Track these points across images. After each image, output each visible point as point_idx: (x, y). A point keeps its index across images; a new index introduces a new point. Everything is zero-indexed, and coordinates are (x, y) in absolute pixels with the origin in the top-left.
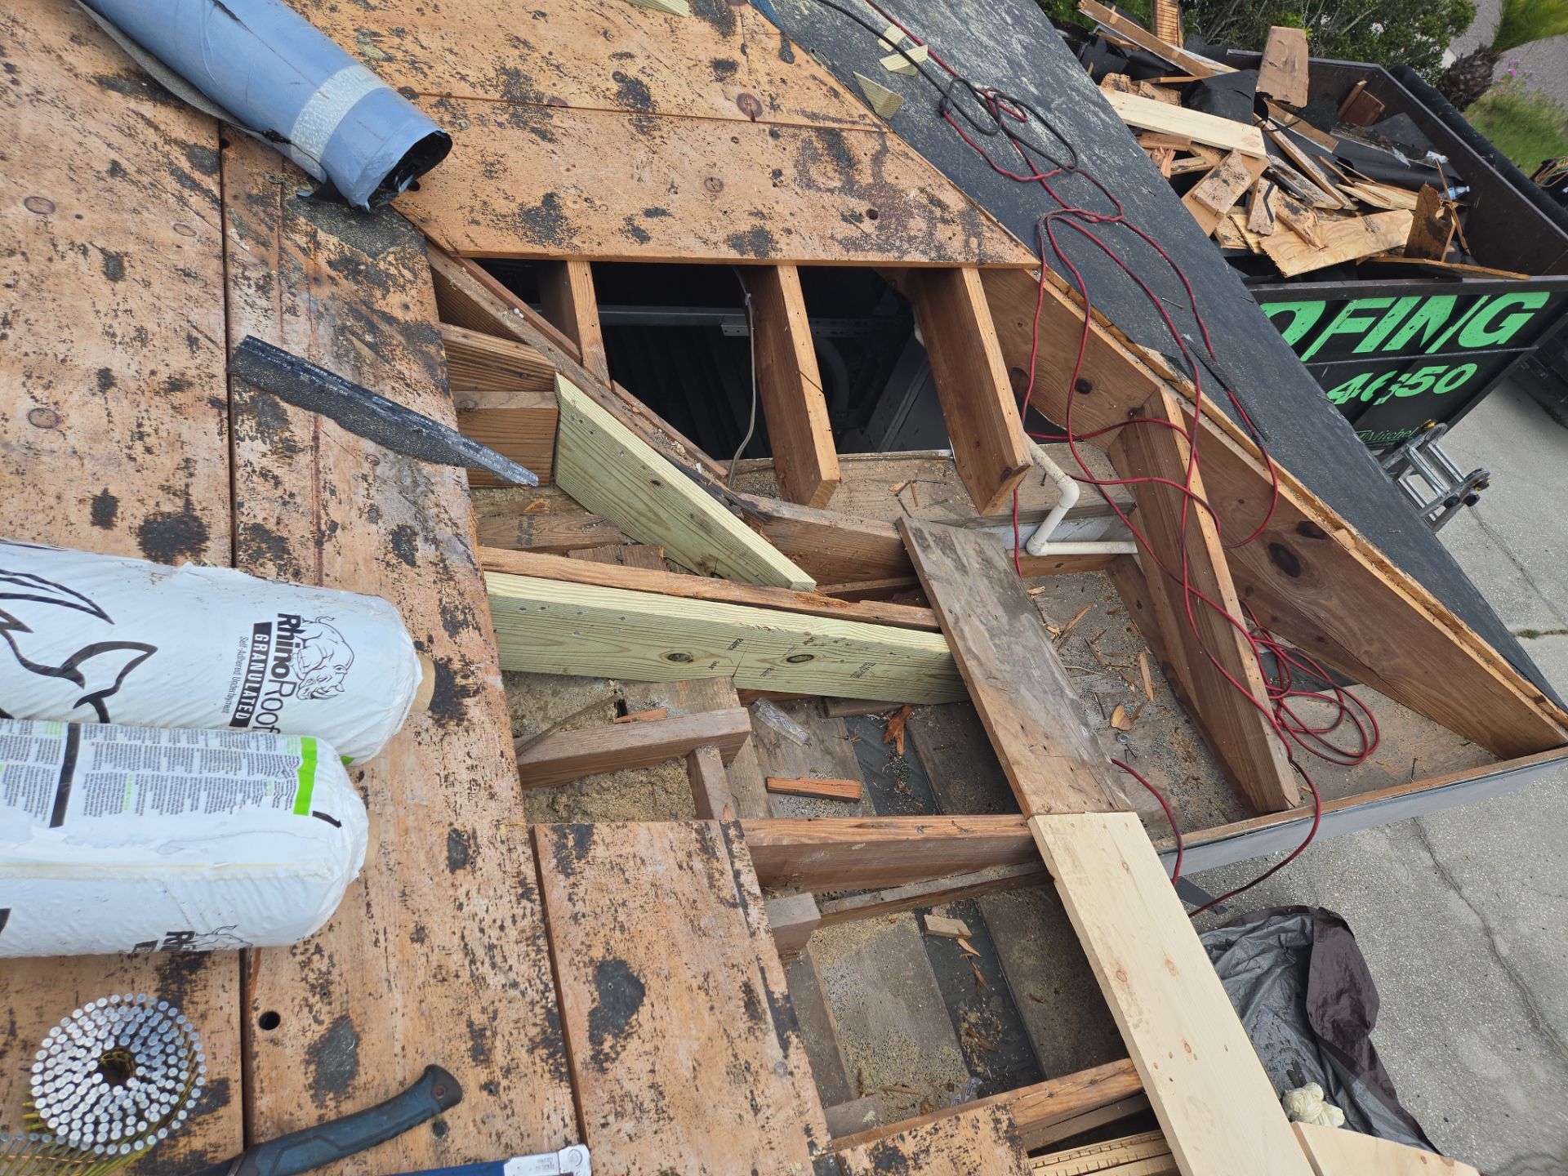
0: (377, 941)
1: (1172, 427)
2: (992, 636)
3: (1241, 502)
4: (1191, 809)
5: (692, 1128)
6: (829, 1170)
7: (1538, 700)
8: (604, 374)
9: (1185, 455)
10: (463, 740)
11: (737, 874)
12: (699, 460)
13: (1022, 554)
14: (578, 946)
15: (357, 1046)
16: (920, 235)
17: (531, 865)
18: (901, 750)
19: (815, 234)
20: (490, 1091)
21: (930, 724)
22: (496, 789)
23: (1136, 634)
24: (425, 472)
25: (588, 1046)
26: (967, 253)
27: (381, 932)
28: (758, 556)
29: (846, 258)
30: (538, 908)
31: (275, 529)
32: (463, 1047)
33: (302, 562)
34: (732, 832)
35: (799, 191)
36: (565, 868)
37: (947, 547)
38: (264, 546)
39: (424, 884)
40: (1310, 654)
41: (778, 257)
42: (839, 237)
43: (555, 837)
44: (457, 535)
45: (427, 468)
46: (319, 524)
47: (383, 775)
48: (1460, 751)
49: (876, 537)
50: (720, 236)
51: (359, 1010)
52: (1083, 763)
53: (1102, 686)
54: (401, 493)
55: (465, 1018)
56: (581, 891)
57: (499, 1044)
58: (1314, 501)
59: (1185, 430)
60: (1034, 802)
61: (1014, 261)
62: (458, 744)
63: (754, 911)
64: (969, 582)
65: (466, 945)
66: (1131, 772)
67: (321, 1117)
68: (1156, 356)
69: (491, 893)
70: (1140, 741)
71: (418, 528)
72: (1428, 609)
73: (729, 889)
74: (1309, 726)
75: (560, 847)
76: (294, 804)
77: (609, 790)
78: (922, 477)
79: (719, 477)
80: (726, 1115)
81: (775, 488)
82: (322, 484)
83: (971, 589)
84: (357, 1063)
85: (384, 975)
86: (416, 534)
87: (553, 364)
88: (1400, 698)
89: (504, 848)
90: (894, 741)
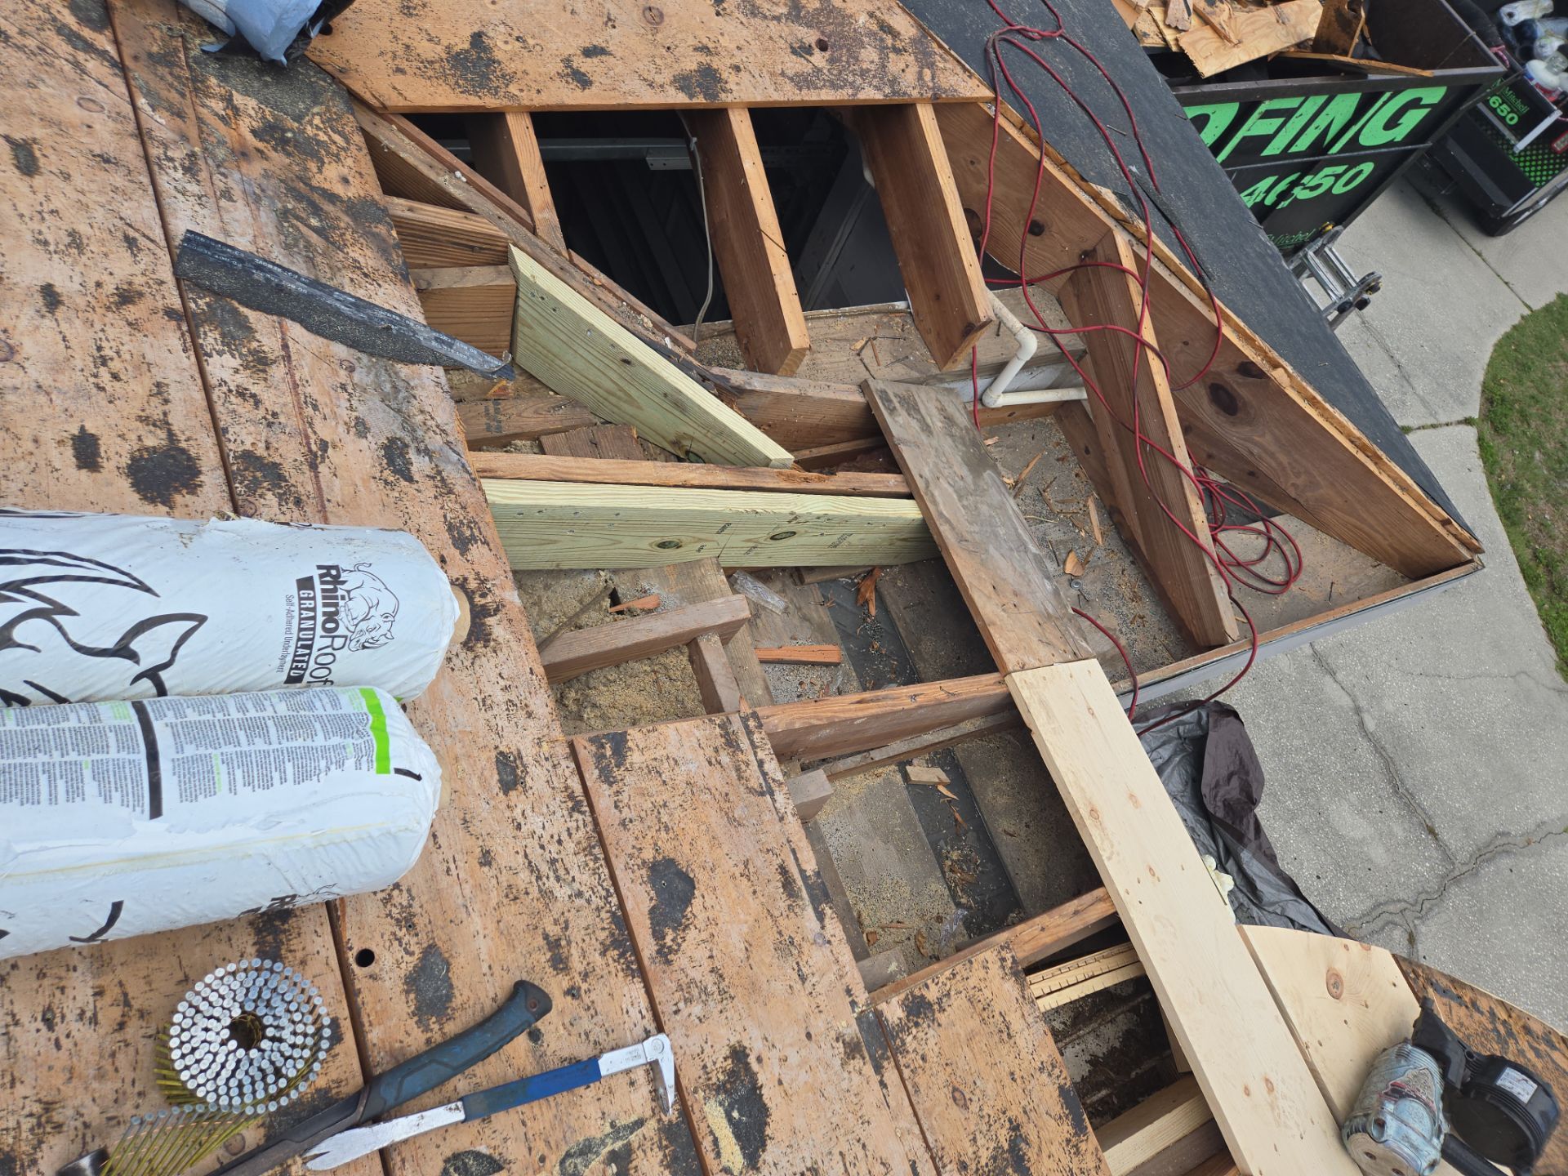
0: (448, 870)
1: (1124, 271)
2: (960, 497)
3: (1186, 343)
4: (1138, 647)
5: (751, 1003)
6: (870, 1023)
7: (1445, 523)
8: (560, 244)
9: (1137, 300)
10: (493, 661)
11: (761, 763)
12: (667, 334)
13: (979, 407)
14: (630, 850)
15: (448, 971)
16: (873, 67)
17: (576, 778)
18: (873, 611)
19: (764, 70)
20: (573, 995)
21: (899, 584)
22: (532, 708)
23: (1084, 479)
24: (402, 375)
25: (652, 941)
26: (922, 87)
27: (451, 860)
28: (736, 435)
29: (798, 98)
30: (589, 819)
31: (265, 454)
32: (543, 959)
33: (300, 489)
34: (752, 723)
35: (744, 20)
36: (607, 777)
37: (912, 408)
38: (259, 474)
39: (482, 809)
40: (1241, 488)
41: (729, 100)
42: (790, 73)
43: (594, 749)
44: (448, 443)
45: (404, 370)
46: (308, 444)
47: (424, 706)
48: (1371, 571)
49: (843, 401)
50: (665, 77)
51: (444, 938)
52: (1049, 616)
53: (1055, 534)
54: (383, 401)
55: (540, 931)
56: (624, 797)
57: (575, 952)
58: (1254, 341)
59: (1136, 273)
60: (1010, 659)
61: (968, 95)
62: (489, 665)
63: (780, 797)
64: (934, 442)
65: (530, 862)
66: (1083, 615)
67: (428, 1041)
68: (1108, 195)
69: (545, 810)
70: (1091, 587)
71: (408, 440)
72: (1352, 442)
73: (756, 780)
74: (1241, 558)
75: (600, 757)
76: (375, 764)
77: (615, 681)
78: (881, 333)
79: (689, 351)
80: (779, 987)
81: (738, 353)
82: (303, 399)
83: (937, 450)
84: (451, 986)
85: (460, 901)
86: (407, 446)
87: (506, 235)
88: (1320, 525)
89: (548, 765)
90: (867, 602)
